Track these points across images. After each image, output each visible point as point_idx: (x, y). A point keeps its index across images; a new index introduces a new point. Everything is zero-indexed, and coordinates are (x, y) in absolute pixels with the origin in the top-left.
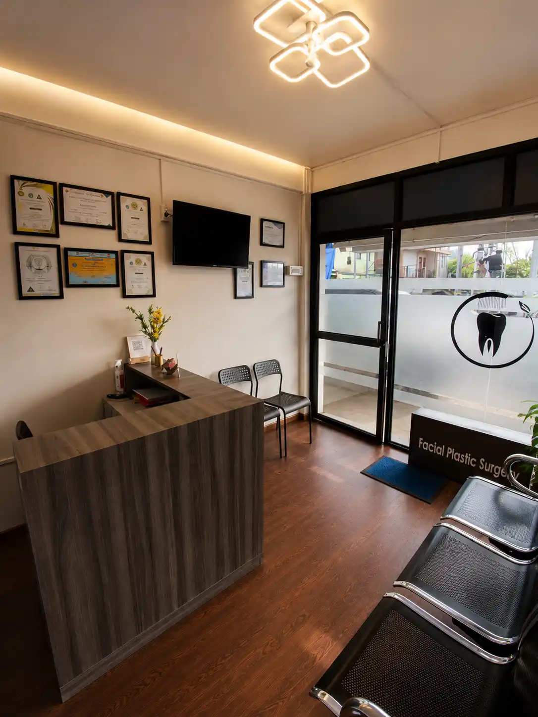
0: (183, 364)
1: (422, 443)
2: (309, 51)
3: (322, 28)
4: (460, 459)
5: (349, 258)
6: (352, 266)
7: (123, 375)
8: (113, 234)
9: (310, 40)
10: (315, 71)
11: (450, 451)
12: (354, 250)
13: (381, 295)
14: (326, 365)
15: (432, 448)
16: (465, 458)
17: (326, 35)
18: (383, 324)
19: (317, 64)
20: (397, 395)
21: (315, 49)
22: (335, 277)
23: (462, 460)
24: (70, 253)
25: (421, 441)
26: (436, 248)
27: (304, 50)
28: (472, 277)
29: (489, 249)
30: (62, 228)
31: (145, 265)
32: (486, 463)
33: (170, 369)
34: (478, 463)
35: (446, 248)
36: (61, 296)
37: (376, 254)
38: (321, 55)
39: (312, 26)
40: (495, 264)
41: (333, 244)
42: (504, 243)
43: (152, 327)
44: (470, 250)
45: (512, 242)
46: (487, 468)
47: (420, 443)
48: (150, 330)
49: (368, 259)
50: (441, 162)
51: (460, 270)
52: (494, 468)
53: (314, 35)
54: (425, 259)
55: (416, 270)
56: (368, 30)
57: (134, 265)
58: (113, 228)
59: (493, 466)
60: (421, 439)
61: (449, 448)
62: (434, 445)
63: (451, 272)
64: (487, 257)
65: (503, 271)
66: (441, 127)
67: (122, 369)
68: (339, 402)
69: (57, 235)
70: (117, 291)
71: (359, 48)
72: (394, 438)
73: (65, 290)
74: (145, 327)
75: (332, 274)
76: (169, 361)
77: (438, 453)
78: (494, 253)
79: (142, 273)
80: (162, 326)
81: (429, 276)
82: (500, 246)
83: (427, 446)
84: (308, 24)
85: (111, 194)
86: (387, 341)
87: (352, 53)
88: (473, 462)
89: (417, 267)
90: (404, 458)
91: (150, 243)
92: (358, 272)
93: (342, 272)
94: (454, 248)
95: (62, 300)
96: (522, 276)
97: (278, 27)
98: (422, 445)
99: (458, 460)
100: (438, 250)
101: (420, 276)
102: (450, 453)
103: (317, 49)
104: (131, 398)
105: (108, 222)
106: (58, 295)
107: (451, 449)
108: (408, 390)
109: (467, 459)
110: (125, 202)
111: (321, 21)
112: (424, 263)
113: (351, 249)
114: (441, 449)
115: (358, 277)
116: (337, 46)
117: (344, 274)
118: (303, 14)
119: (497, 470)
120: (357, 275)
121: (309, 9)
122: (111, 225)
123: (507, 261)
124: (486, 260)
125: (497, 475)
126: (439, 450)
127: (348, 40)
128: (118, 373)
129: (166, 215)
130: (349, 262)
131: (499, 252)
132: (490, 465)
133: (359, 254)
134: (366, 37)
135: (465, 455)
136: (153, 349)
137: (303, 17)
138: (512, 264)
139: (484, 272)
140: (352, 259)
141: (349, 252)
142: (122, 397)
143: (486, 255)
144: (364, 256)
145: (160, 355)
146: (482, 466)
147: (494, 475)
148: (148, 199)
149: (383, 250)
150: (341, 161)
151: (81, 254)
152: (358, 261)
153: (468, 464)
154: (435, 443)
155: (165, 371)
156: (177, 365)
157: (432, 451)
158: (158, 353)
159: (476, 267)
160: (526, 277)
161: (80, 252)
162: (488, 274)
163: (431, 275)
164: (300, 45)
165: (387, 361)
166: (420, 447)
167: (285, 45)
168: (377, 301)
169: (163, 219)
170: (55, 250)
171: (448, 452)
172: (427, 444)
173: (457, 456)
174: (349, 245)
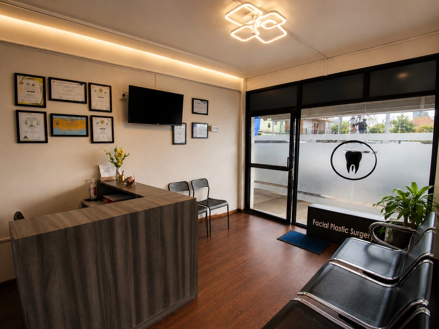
0: (138, 179)
1: (315, 222)
2: (253, 27)
3: (260, 18)
4: (339, 229)
5: (269, 124)
6: (271, 129)
7: (96, 187)
8: (86, 106)
9: (254, 22)
10: (257, 37)
11: (332, 225)
12: (272, 120)
13: (289, 143)
14: (255, 181)
15: (321, 224)
16: (341, 229)
17: (262, 21)
18: (290, 159)
19: (258, 33)
20: (299, 197)
21: (256, 27)
22: (260, 134)
23: (340, 230)
24: (54, 117)
25: (314, 221)
26: (324, 118)
27: (251, 27)
28: (348, 133)
29: (358, 118)
30: (48, 103)
31: (107, 124)
32: (354, 231)
33: (130, 183)
34: (350, 231)
35: (331, 118)
36: (46, 141)
37: (286, 122)
38: (260, 29)
39: (255, 17)
40: (362, 127)
41: (259, 117)
42: (368, 115)
43: (117, 159)
44: (347, 119)
45: (374, 115)
46: (355, 234)
47: (314, 222)
48: (115, 161)
49: (281, 124)
50: (328, 75)
51: (340, 130)
52: (359, 233)
53: (257, 21)
54: (317, 124)
55: (312, 130)
56: (285, 18)
57: (100, 124)
58: (85, 103)
59: (358, 232)
60: (314, 220)
61: (331, 224)
62: (322, 223)
63: (335, 131)
64: (357, 123)
65: (368, 130)
66: (328, 59)
67: (95, 184)
68: (263, 203)
69: (44, 106)
70: (88, 139)
71: (281, 26)
72: (298, 221)
73: (49, 138)
74: (112, 159)
75: (258, 133)
76: (128, 178)
77: (325, 227)
78: (362, 121)
79: (105, 129)
80: (123, 159)
81: (320, 133)
82: (366, 117)
83: (318, 224)
84: (253, 16)
85: (85, 83)
86: (293, 168)
87: (277, 28)
88: (347, 231)
89: (312, 129)
90: (304, 232)
91: (111, 111)
92: (275, 131)
93: (265, 131)
94: (336, 118)
95: (47, 144)
96: (380, 133)
97: (237, 17)
98: (315, 223)
99: (337, 230)
100: (325, 119)
101: (314, 133)
102: (332, 226)
103: (258, 26)
104: (102, 201)
105: (82, 99)
106: (44, 140)
107: (333, 224)
108: (306, 193)
109: (343, 229)
110: (94, 88)
111: (260, 15)
112: (317, 127)
113: (270, 119)
114: (326, 225)
115: (275, 134)
116: (269, 25)
117: (266, 133)
118: (251, 12)
119: (361, 234)
120: (274, 133)
121: (254, 10)
122: (84, 101)
123: (370, 125)
124: (357, 124)
125: (361, 237)
126: (326, 226)
127: (275, 22)
128: (92, 186)
129: (124, 95)
130: (269, 126)
131: (365, 120)
132: (357, 231)
133: (275, 122)
134: (284, 21)
135: (341, 227)
136: (117, 172)
137: (251, 13)
138: (374, 127)
139: (356, 130)
140: (271, 125)
141: (269, 121)
142: (95, 200)
143: (356, 121)
144: (278, 123)
145: (122, 175)
146: (352, 233)
147: (360, 237)
148: (110, 87)
149: (290, 119)
150: (265, 75)
151: (61, 117)
152: (275, 126)
153: (344, 232)
154: (323, 222)
155: (125, 184)
156: (134, 180)
157: (321, 226)
158: (121, 174)
159: (350, 128)
160: (383, 133)
161: (61, 116)
162: (358, 131)
163: (322, 132)
164: (249, 25)
165: (293, 180)
166: (313, 224)
167: (240, 25)
168: (286, 147)
169: (121, 98)
170: (42, 115)
171: (331, 226)
172: (318, 222)
173: (337, 228)
174: (269, 117)
